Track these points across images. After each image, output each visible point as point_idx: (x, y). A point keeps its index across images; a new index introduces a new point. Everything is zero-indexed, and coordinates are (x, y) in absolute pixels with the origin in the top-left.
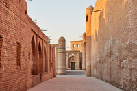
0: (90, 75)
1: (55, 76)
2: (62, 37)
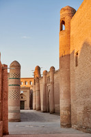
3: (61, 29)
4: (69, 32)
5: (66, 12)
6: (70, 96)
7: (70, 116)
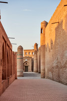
0: (44, 77)
1: (16, 79)
2: (21, 46)
3: (41, 33)
4: (44, 34)
5: (43, 24)
6: (44, 64)
7: (44, 73)
